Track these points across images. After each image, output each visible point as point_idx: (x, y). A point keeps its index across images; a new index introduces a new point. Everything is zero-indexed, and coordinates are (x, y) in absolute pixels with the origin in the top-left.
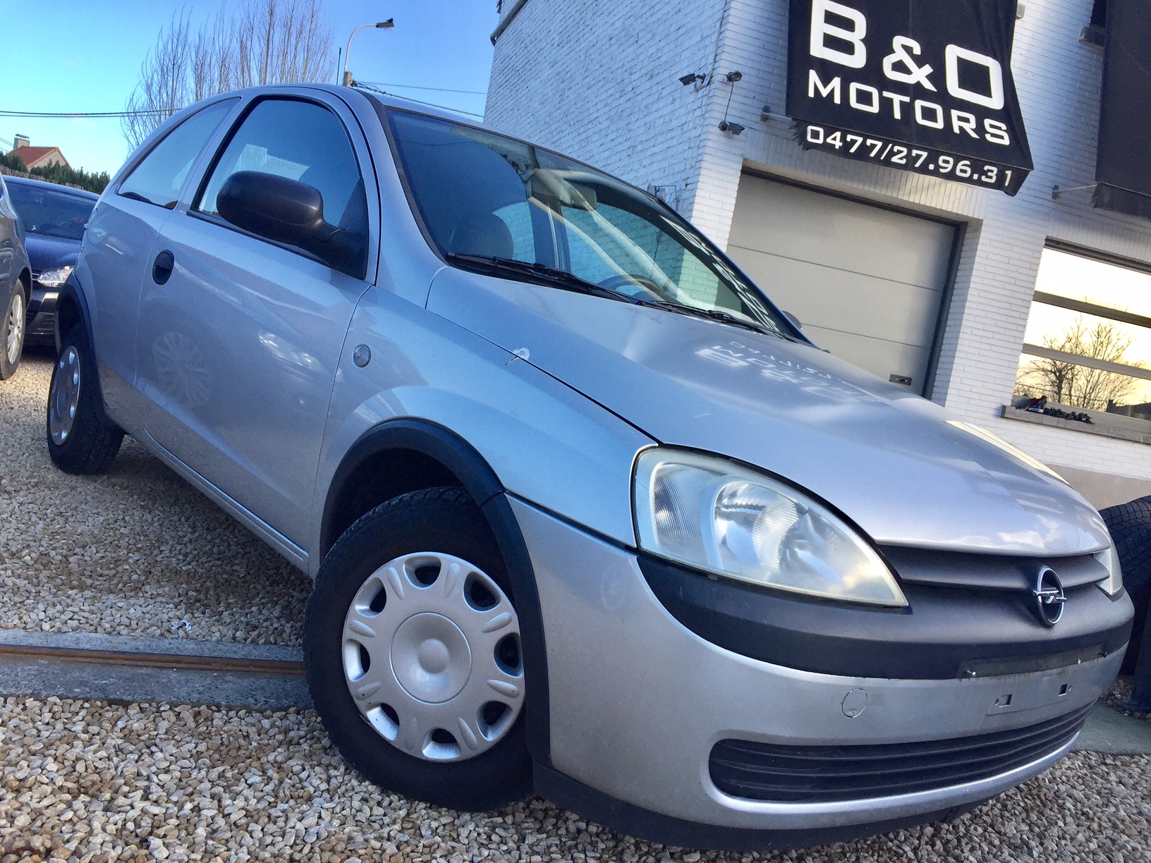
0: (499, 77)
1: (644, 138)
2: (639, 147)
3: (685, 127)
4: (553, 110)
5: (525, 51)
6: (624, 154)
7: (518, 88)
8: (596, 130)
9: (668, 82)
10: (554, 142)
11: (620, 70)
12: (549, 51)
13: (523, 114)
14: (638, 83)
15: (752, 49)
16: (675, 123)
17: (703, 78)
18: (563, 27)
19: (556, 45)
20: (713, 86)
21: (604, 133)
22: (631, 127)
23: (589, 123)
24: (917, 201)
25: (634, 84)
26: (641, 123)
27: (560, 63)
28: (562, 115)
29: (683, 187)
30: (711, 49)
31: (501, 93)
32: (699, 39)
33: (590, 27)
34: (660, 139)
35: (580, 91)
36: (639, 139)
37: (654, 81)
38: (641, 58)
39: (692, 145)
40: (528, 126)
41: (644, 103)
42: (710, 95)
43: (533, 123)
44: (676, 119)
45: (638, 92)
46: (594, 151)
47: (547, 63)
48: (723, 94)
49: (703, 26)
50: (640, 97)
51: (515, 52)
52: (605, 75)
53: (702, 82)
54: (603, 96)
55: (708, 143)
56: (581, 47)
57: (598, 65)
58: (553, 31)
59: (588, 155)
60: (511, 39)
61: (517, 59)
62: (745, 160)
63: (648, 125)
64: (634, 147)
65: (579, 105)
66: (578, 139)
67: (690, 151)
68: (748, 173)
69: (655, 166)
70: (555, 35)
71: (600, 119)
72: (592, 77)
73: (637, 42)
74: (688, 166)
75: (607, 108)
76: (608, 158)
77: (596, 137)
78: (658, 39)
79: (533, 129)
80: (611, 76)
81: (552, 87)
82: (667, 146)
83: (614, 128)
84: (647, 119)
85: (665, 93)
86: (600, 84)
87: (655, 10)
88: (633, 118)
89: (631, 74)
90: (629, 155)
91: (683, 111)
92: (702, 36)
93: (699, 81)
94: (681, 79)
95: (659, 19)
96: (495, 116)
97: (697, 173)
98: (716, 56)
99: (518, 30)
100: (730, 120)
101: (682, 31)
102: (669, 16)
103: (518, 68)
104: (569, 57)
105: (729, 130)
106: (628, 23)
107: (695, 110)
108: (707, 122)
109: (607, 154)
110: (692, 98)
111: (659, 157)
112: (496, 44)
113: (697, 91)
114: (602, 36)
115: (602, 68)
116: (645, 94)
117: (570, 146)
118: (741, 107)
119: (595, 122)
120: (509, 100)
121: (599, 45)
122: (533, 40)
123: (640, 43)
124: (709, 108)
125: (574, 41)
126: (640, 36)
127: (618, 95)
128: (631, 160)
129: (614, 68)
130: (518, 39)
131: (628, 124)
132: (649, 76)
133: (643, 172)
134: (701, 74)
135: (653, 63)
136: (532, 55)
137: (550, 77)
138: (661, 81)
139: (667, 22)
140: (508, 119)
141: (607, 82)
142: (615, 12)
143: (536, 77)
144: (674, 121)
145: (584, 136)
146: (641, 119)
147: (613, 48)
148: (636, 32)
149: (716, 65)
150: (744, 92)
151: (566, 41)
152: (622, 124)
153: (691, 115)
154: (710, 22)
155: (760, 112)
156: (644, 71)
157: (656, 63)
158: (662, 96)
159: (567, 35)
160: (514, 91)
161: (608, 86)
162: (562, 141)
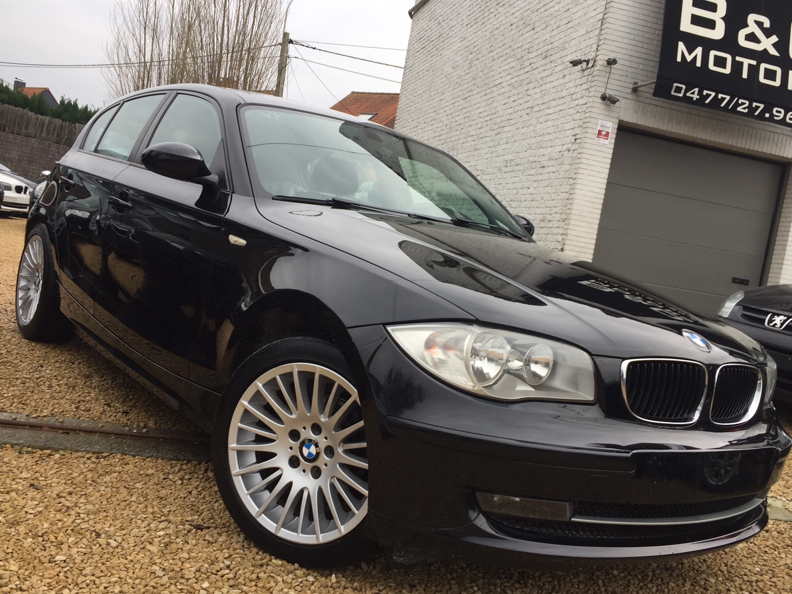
0: (415, 45)
1: (540, 101)
2: (536, 109)
3: (574, 97)
4: (463, 74)
5: (439, 27)
6: (523, 113)
7: (432, 54)
8: (500, 92)
9: (559, 63)
10: (465, 99)
11: (519, 50)
12: (459, 28)
13: (437, 75)
14: (535, 60)
15: (626, 41)
16: (564, 93)
17: (588, 62)
18: (471, 12)
19: (464, 25)
20: (596, 68)
21: (506, 95)
22: (529, 92)
23: (494, 86)
24: (752, 148)
25: (532, 61)
26: (537, 90)
27: (470, 38)
28: (471, 79)
29: (573, 141)
30: (594, 40)
31: (417, 57)
32: (583, 31)
33: (494, 14)
34: (554, 103)
35: (487, 62)
36: (537, 102)
37: (548, 60)
38: (537, 42)
39: (580, 110)
40: (442, 84)
41: (540, 76)
42: (594, 74)
43: (446, 82)
44: (567, 89)
45: (534, 68)
46: (499, 108)
47: (458, 38)
48: (604, 74)
49: (588, 24)
50: (536, 71)
51: (429, 27)
52: (507, 51)
53: (587, 65)
54: (506, 67)
55: (593, 110)
56: (486, 28)
57: (501, 44)
58: (461, 15)
59: (493, 111)
60: (426, 15)
61: (431, 32)
62: (620, 121)
63: (544, 92)
64: (532, 108)
65: (486, 71)
66: (485, 98)
67: (579, 114)
68: (624, 129)
69: (550, 123)
70: (464, 17)
71: (504, 84)
72: (495, 52)
73: (533, 29)
74: (576, 126)
75: (510, 77)
76: (511, 114)
77: (501, 98)
78: (549, 29)
79: (446, 87)
80: (513, 53)
81: (462, 57)
82: (560, 109)
83: (514, 92)
84: (544, 87)
85: (557, 69)
86: (503, 58)
87: (548, 8)
88: (531, 86)
89: (529, 53)
90: (528, 114)
91: (571, 85)
92: (587, 30)
93: (584, 64)
94: (571, 62)
95: (551, 14)
96: (413, 74)
97: (584, 131)
98: (598, 46)
99: (432, 10)
100: (609, 92)
101: (570, 25)
102: (559, 13)
103: (431, 40)
104: (477, 34)
105: (608, 100)
106: (525, 14)
107: (582, 84)
108: (592, 94)
109: (510, 111)
110: (579, 75)
111: (552, 117)
112: (414, 18)
113: (583, 70)
114: (504, 22)
115: (504, 47)
116: (541, 69)
117: (478, 103)
118: (617, 83)
119: (499, 86)
120: (425, 63)
121: (502, 28)
122: (446, 18)
123: (536, 30)
124: (593, 84)
125: (480, 23)
126: (536, 24)
127: (518, 67)
128: (530, 118)
129: (514, 47)
130: (432, 17)
131: (526, 91)
132: (543, 56)
133: (539, 126)
134: (586, 59)
135: (546, 47)
136: (445, 30)
137: (460, 49)
138: (554, 61)
139: (558, 17)
140: (425, 78)
141: (509, 57)
142: (515, 5)
143: (449, 47)
144: (564, 91)
145: (489, 96)
146: (538, 87)
147: (513, 32)
148: (533, 21)
149: (598, 53)
150: (619, 72)
151: (473, 23)
152: (521, 89)
153: (579, 88)
154: (592, 20)
155: (632, 86)
156: (539, 52)
157: (550, 46)
158: (555, 71)
159: (474, 18)
160: (429, 56)
161: (510, 60)
162: (472, 98)
